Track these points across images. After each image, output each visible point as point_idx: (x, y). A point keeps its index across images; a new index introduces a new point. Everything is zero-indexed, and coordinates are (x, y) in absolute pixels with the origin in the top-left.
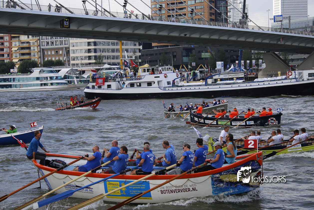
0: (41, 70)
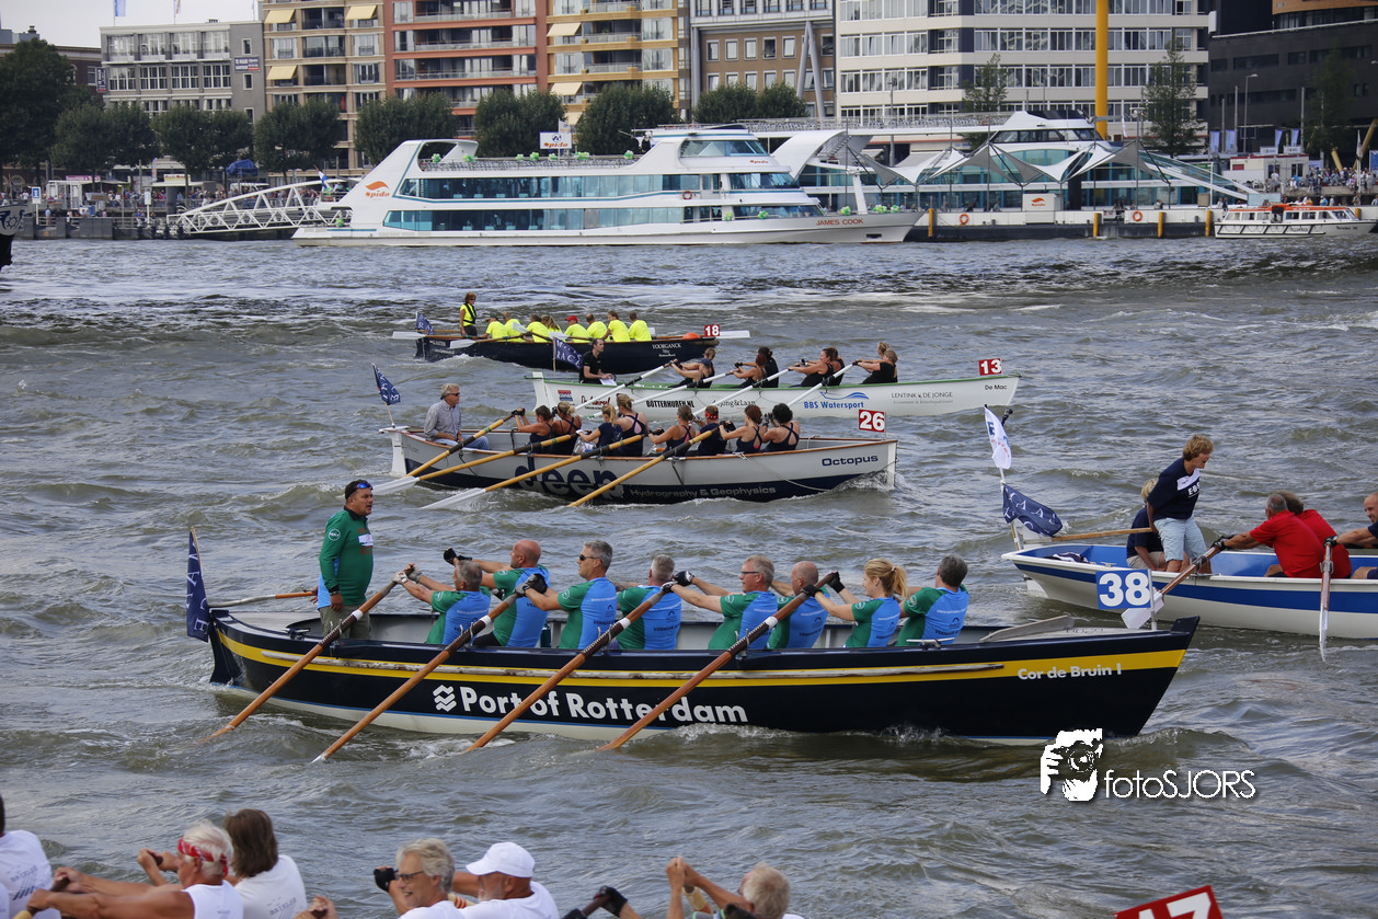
0: (690, 138)
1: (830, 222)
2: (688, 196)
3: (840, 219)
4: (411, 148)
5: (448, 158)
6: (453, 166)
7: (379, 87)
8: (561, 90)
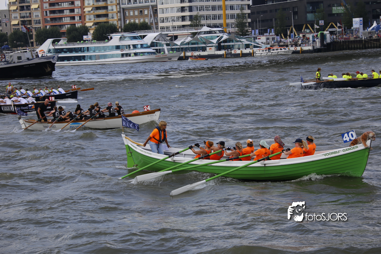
0: (122, 36)
1: (159, 56)
2: (122, 51)
3: (161, 55)
4: (49, 41)
5: (60, 43)
6: (61, 45)
7: (41, 25)
8: (88, 25)
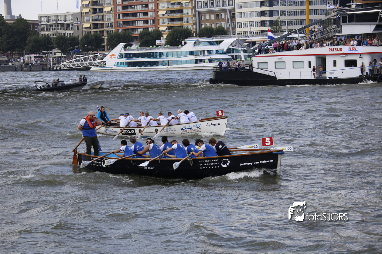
0: (196, 41)
2: (196, 56)
4: (121, 45)
6: (133, 50)
7: (113, 29)
8: (162, 29)
